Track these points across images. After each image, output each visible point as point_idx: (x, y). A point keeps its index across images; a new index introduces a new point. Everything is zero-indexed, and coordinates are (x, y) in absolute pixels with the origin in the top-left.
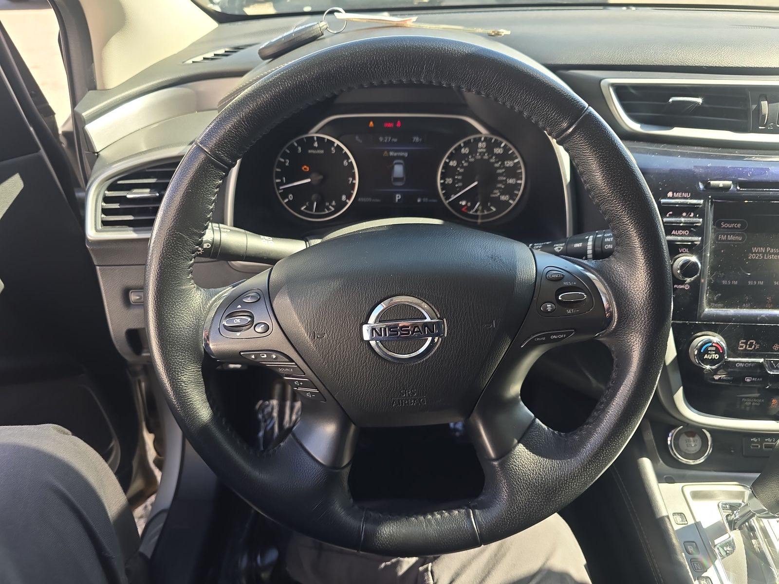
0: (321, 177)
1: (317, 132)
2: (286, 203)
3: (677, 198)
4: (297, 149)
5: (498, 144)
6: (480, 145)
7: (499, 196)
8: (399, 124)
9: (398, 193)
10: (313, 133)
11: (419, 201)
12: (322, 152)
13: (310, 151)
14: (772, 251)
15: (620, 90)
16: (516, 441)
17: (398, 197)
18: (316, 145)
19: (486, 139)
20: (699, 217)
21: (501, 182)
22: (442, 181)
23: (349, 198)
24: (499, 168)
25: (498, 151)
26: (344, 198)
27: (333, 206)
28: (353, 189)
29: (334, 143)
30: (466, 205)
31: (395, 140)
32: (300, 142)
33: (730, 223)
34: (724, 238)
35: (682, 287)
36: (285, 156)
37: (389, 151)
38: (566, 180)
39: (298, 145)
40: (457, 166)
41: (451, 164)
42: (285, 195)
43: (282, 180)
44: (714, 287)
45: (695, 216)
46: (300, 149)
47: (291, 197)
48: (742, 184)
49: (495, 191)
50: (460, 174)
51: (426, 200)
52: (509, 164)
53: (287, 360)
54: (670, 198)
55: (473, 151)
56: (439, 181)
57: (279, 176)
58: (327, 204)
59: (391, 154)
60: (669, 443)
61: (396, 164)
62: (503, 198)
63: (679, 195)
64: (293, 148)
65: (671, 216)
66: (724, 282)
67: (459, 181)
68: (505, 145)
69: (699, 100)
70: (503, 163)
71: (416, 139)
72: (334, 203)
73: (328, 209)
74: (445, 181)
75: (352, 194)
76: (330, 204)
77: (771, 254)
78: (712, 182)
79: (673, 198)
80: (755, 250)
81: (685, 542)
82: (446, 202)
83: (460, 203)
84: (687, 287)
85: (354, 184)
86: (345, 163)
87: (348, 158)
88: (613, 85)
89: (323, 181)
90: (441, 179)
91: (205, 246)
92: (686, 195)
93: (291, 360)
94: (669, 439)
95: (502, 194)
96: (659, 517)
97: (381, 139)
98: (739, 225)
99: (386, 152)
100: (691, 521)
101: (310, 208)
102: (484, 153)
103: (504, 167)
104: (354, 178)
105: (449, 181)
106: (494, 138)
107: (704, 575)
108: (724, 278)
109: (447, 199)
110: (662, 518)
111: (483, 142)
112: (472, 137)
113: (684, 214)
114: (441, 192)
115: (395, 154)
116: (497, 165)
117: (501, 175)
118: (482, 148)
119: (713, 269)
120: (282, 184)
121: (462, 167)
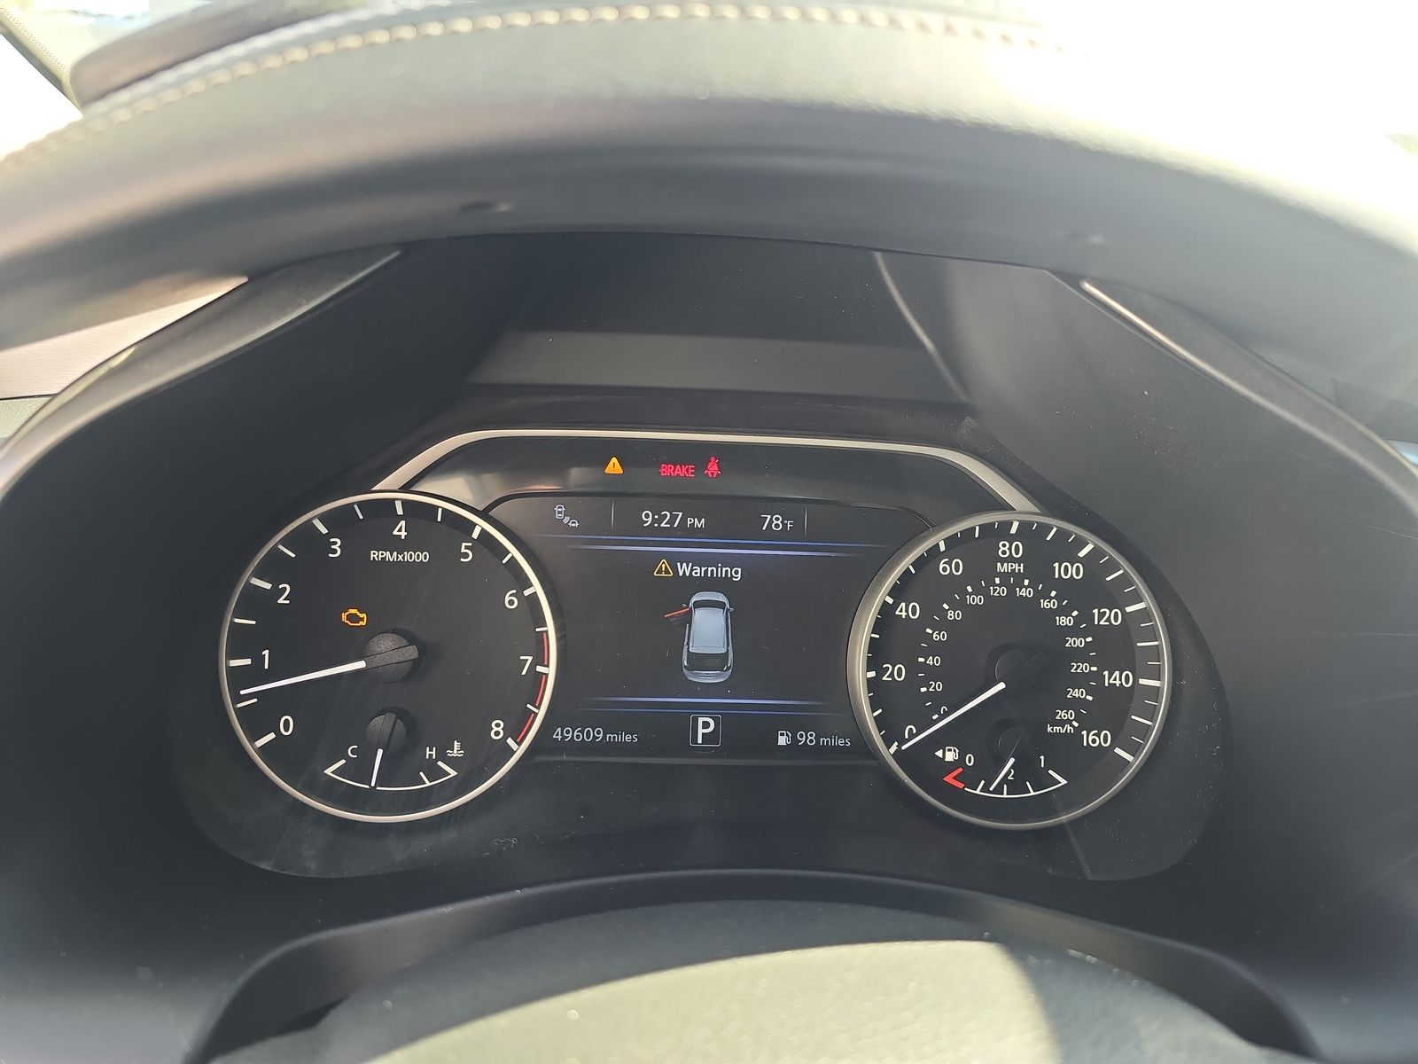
0: (412, 652)
1: (408, 486)
2: (263, 751)
4: (324, 545)
5: (1066, 549)
6: (1004, 548)
7: (1078, 730)
8: (712, 468)
9: (704, 709)
10: (393, 489)
11: (782, 741)
12: (423, 557)
13: (375, 555)
17: (705, 726)
18: (401, 530)
19: (1024, 526)
21: (1082, 680)
22: (872, 674)
23: (517, 731)
24: (1074, 631)
25: (1070, 571)
26: (497, 729)
27: (451, 762)
28: (535, 699)
29: (469, 526)
30: (960, 762)
31: (700, 524)
32: (339, 521)
36: (275, 568)
37: (674, 560)
39: (329, 529)
40: (925, 620)
41: (901, 611)
42: (258, 720)
43: (256, 662)
46: (337, 544)
47: (287, 725)
49: (1062, 714)
50: (936, 648)
51: (807, 738)
52: (1109, 617)
55: (981, 568)
56: (860, 673)
57: (245, 643)
58: (431, 753)
59: (684, 569)
61: (700, 604)
62: (1091, 739)
64: (308, 541)
67: (933, 674)
68: (1096, 552)
70: (1086, 616)
71: (776, 522)
72: (456, 751)
73: (435, 773)
74: (883, 671)
75: (531, 716)
76: (442, 756)
82: (888, 752)
83: (939, 753)
85: (541, 677)
86: (510, 600)
87: (522, 582)
89: (416, 670)
90: (868, 665)
95: (1086, 724)
97: (648, 518)
99: (664, 564)
101: (359, 769)
102: (1019, 577)
103: (1093, 630)
104: (541, 659)
105: (896, 672)
106: (1056, 525)
109: (892, 741)
111: (1011, 539)
112: (975, 522)
114: (869, 716)
115: (698, 572)
116: (1063, 621)
117: (1080, 655)
118: (1011, 559)
120: (254, 675)
121: (943, 624)
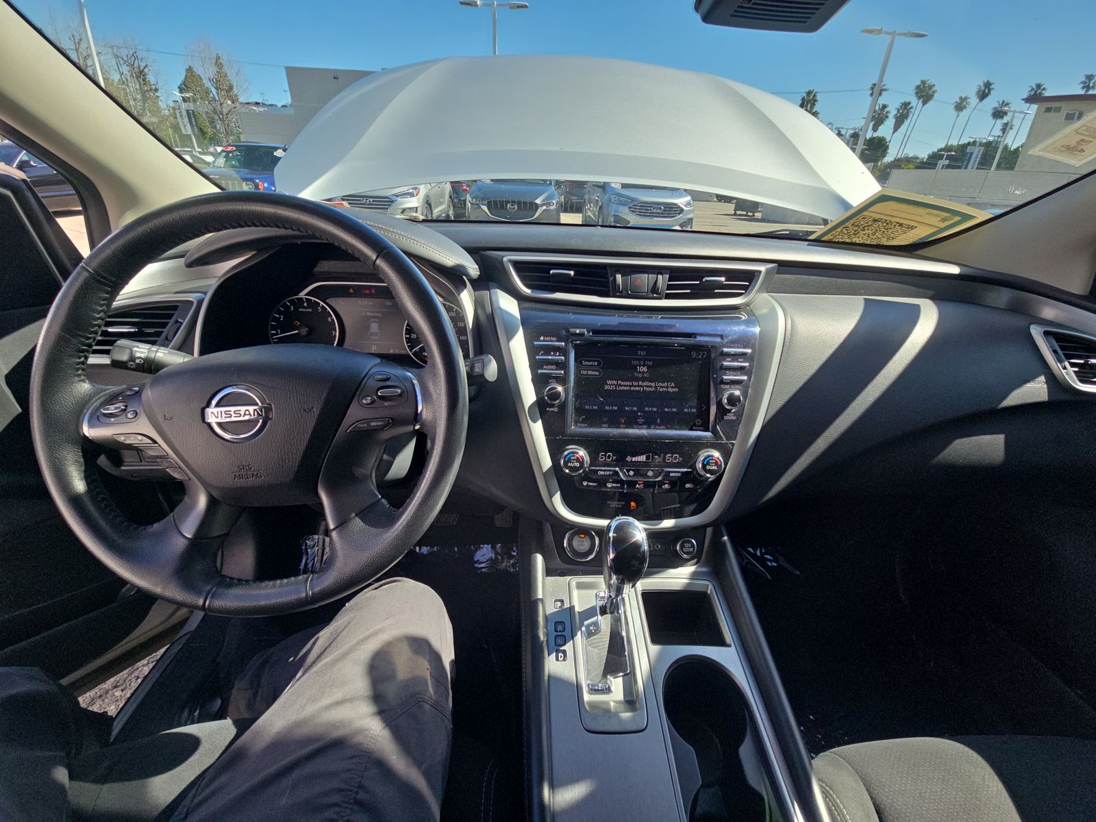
0: (307, 330)
1: (305, 295)
3: (547, 341)
4: (290, 307)
8: (373, 291)
9: (374, 344)
10: (302, 294)
11: (391, 351)
12: (311, 310)
13: (300, 310)
14: (622, 383)
15: (518, 265)
16: (353, 515)
17: (374, 348)
18: (305, 305)
20: (562, 356)
22: (408, 336)
28: (335, 340)
29: (319, 303)
31: (371, 304)
32: (292, 302)
33: (589, 361)
34: (585, 373)
35: (552, 409)
36: (279, 313)
37: (366, 312)
38: (469, 327)
39: (291, 305)
43: (277, 331)
44: (579, 411)
45: (559, 355)
46: (292, 307)
48: (596, 332)
51: (397, 351)
53: (151, 442)
54: (541, 341)
56: (405, 336)
57: (273, 328)
59: (368, 314)
60: (565, 546)
61: (372, 322)
63: (548, 338)
64: (285, 306)
65: (542, 355)
66: (587, 407)
69: (572, 273)
71: (388, 303)
77: (622, 386)
78: (571, 330)
79: (544, 341)
80: (609, 382)
81: (556, 623)
82: (410, 353)
84: (556, 410)
85: (335, 336)
86: (329, 320)
87: (332, 316)
88: (510, 261)
89: (309, 333)
90: (406, 334)
91: (138, 361)
92: (553, 339)
93: (155, 442)
94: (565, 541)
96: (532, 600)
97: (360, 302)
98: (596, 363)
99: (364, 313)
100: (567, 605)
104: (336, 332)
107: (562, 648)
108: (586, 404)
109: (411, 350)
110: (536, 601)
113: (552, 353)
114: (406, 345)
115: (371, 314)
119: (577, 396)
120: (276, 334)
